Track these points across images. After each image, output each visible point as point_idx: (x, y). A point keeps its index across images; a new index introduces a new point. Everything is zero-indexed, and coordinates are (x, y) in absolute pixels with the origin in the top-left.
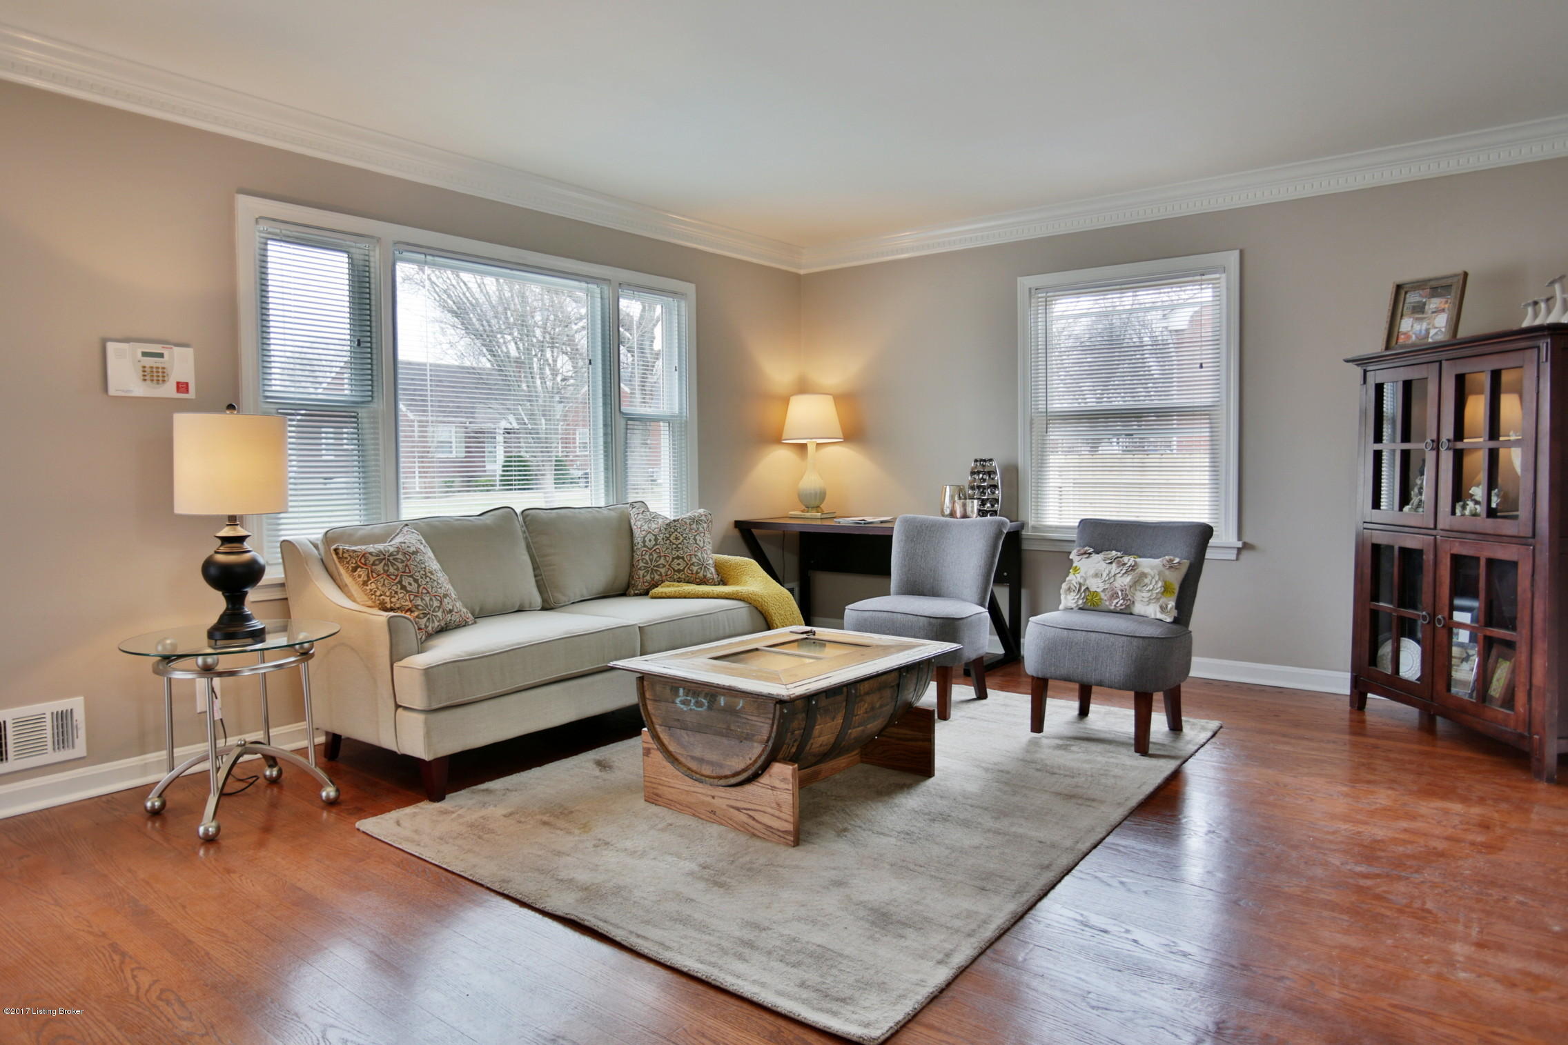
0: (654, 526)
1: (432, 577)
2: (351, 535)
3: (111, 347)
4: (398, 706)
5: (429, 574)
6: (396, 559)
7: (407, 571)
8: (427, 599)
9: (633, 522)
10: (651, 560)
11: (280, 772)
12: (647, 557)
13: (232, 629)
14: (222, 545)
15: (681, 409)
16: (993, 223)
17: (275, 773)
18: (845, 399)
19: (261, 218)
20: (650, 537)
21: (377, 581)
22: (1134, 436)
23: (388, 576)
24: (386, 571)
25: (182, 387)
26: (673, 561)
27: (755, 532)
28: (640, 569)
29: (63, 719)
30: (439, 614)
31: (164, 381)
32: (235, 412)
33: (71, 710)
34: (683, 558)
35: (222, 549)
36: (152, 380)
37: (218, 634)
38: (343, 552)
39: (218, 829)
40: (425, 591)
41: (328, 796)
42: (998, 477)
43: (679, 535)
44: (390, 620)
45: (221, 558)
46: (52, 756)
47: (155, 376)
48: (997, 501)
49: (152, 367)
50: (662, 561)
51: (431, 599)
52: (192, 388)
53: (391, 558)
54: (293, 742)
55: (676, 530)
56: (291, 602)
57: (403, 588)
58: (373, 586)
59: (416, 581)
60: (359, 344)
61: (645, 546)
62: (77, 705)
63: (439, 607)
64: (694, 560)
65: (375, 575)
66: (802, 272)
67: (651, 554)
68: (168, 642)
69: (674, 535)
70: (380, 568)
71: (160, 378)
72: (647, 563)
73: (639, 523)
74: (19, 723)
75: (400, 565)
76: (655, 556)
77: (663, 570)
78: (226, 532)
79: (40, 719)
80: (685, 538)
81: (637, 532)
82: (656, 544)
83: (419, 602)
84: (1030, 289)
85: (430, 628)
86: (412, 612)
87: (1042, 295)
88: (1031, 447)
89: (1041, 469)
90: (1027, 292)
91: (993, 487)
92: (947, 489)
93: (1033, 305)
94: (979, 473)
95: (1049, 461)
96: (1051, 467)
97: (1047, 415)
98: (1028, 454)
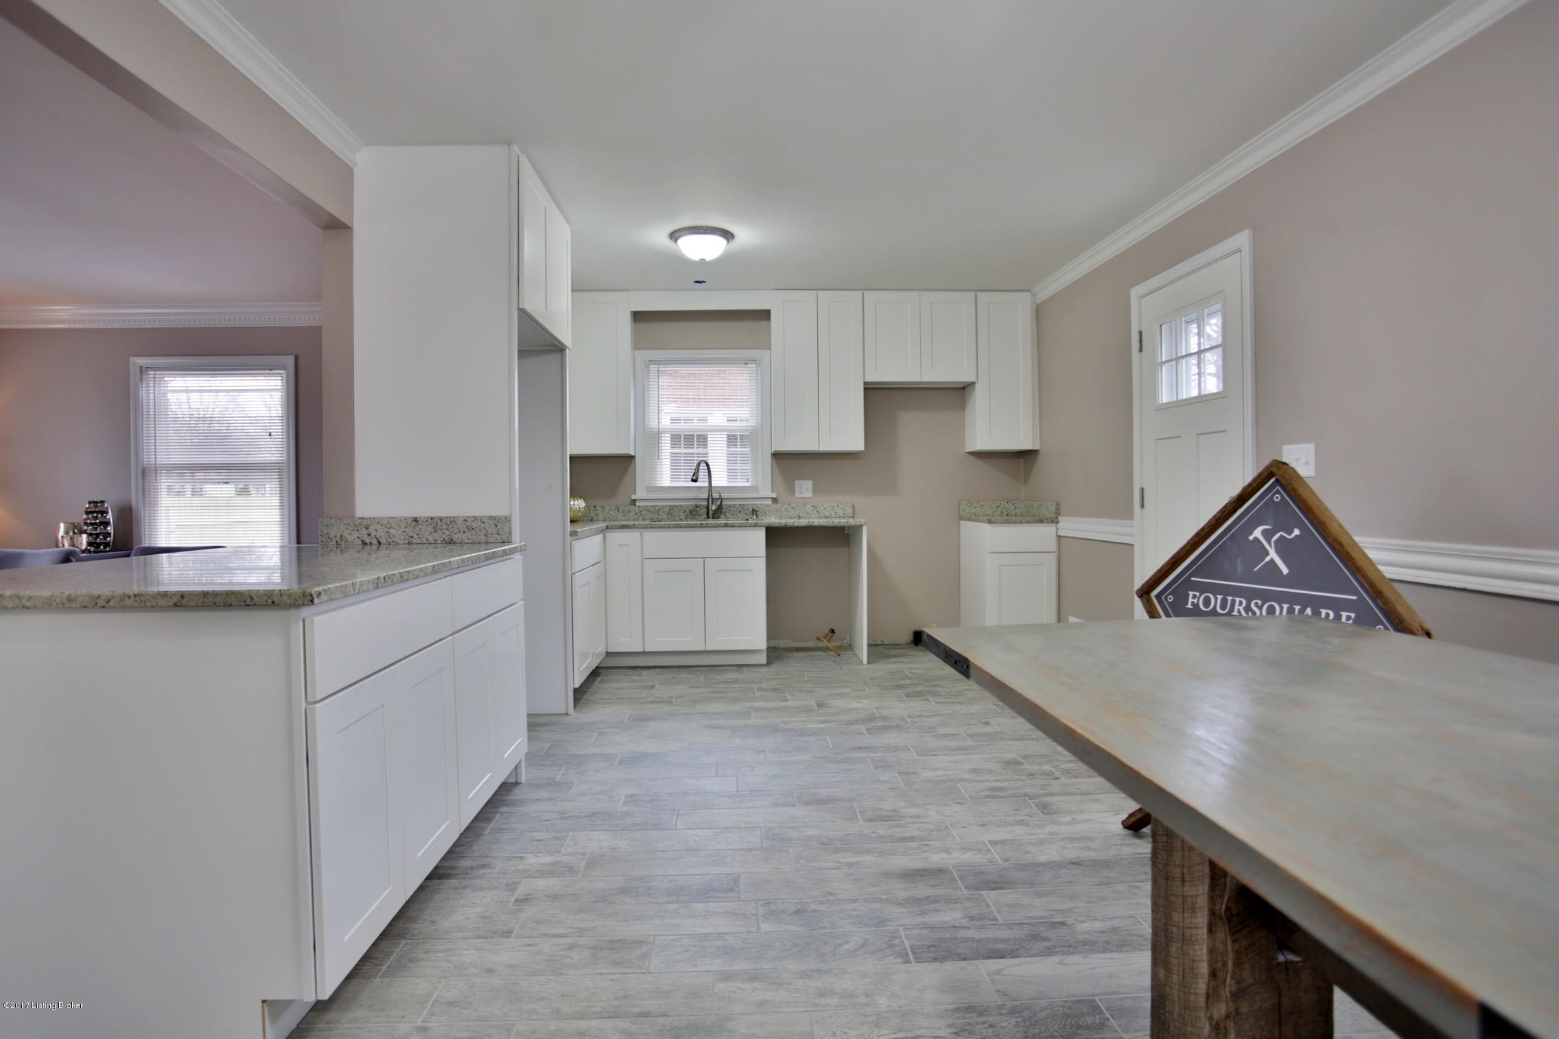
42: (110, 516)
48: (109, 535)
84: (141, 367)
87: (152, 372)
88: (144, 491)
89: (152, 508)
90: (138, 369)
91: (107, 524)
92: (62, 525)
93: (144, 380)
94: (92, 512)
95: (159, 502)
96: (161, 507)
97: (158, 466)
98: (140, 497)
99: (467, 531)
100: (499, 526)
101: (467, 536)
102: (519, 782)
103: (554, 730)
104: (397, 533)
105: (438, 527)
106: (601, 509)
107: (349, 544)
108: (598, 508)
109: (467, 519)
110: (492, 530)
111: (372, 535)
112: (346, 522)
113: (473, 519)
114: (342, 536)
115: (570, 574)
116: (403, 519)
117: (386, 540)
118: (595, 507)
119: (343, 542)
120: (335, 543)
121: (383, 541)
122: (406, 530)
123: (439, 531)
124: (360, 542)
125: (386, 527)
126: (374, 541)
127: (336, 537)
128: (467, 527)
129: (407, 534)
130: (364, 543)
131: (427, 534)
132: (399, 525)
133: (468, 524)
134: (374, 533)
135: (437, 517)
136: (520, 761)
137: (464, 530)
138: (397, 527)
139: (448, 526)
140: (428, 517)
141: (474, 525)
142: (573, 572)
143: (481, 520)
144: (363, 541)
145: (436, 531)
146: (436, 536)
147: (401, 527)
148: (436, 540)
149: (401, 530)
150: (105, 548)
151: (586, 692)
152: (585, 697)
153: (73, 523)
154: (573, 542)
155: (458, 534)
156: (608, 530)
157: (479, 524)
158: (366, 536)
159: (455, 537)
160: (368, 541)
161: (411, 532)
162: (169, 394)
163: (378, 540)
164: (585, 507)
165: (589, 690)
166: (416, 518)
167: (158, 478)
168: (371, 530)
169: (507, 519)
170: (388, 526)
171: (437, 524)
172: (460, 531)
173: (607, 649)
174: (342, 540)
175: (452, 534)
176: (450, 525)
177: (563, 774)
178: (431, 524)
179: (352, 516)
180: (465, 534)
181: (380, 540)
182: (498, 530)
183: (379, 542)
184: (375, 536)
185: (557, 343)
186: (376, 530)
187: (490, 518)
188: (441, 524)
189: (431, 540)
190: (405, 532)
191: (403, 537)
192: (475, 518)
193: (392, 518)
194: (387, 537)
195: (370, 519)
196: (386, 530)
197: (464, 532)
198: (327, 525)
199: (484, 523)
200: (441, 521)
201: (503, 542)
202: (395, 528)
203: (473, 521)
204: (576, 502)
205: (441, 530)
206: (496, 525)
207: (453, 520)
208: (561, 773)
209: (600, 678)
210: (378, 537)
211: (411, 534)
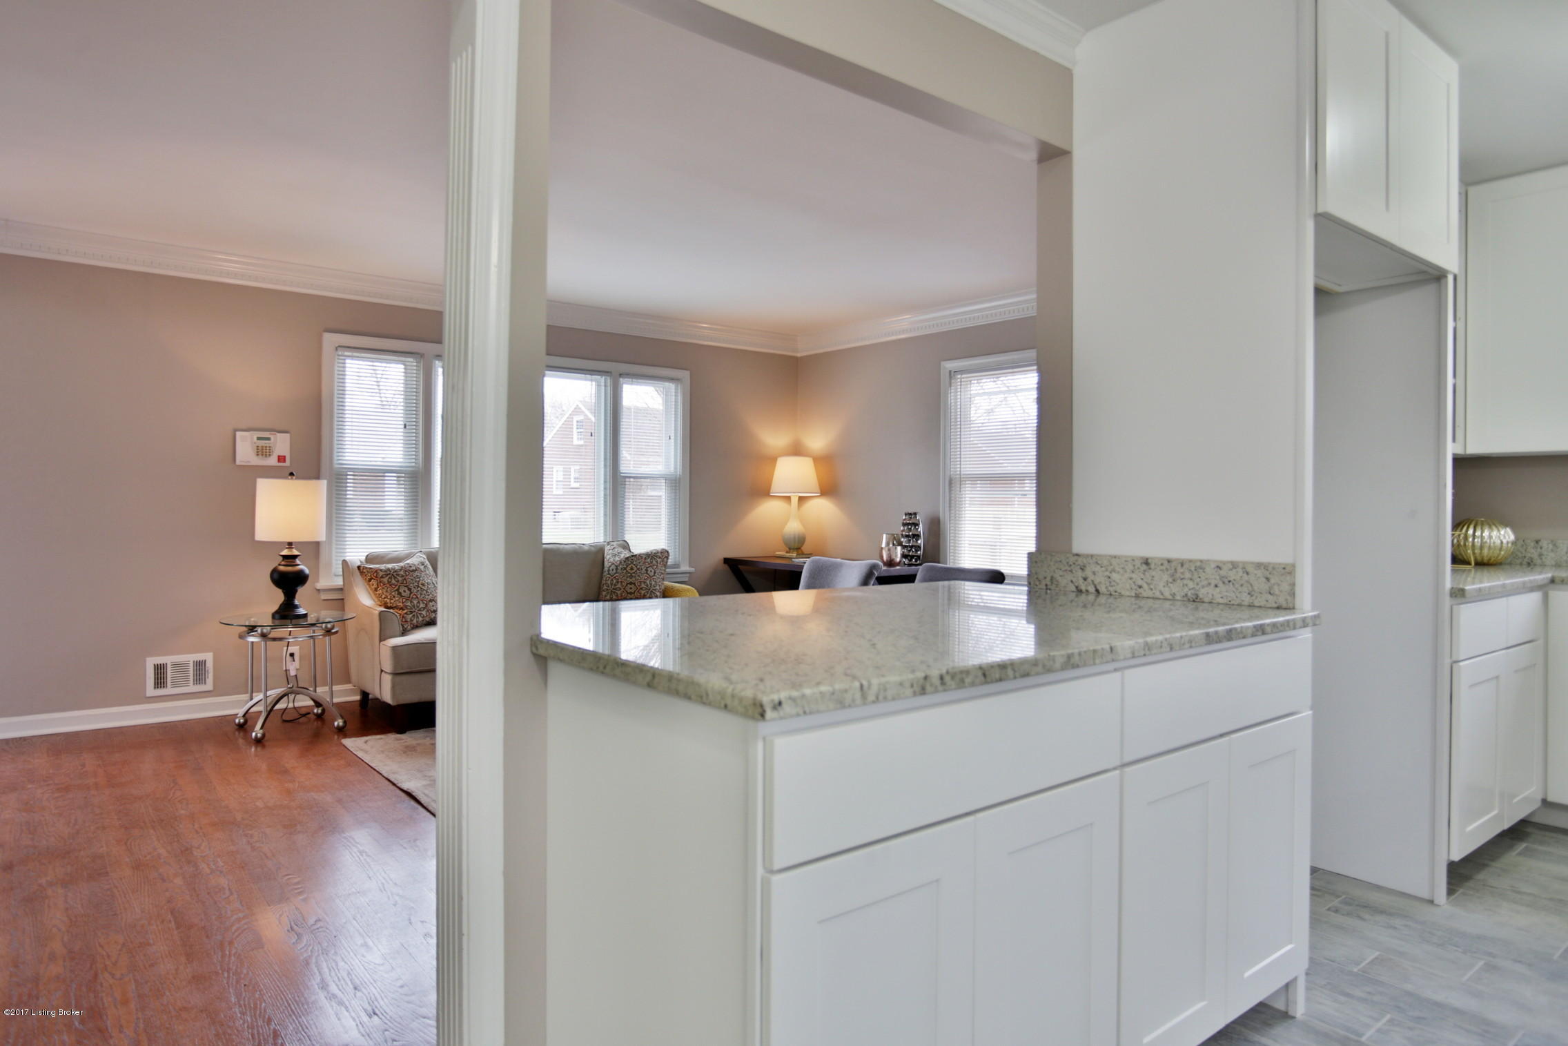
0: (617, 559)
1: (423, 587)
2: (383, 557)
3: (239, 434)
4: (382, 671)
5: (420, 586)
6: (398, 575)
7: (405, 582)
8: (415, 602)
9: (605, 555)
10: (612, 584)
11: (323, 711)
12: (609, 582)
13: (286, 613)
14: (283, 560)
15: (675, 468)
16: (927, 316)
17: (320, 711)
18: (824, 461)
19: (339, 346)
20: (613, 567)
21: (383, 588)
22: (1028, 496)
23: (390, 585)
24: (389, 582)
25: (281, 459)
26: (627, 585)
27: (741, 567)
28: (604, 591)
29: (200, 665)
30: (424, 613)
31: (270, 455)
32: (294, 478)
33: (205, 661)
34: (634, 584)
35: (283, 563)
36: (262, 455)
37: (277, 616)
38: (363, 569)
39: (264, 735)
40: (414, 597)
41: (338, 725)
42: (921, 529)
43: (634, 566)
44: (381, 613)
45: (282, 568)
46: (193, 688)
47: (262, 452)
48: (920, 547)
49: (262, 447)
50: (619, 585)
51: (419, 602)
52: (288, 459)
53: (395, 574)
54: (347, 696)
55: (632, 563)
56: (345, 601)
57: (400, 594)
58: (381, 592)
59: (409, 589)
60: (405, 427)
61: (609, 574)
62: (208, 657)
63: (424, 608)
64: (643, 585)
65: (382, 584)
66: (799, 355)
67: (612, 580)
68: (252, 619)
69: (630, 566)
70: (385, 580)
71: (268, 454)
72: (608, 587)
73: (608, 557)
74: (174, 665)
75: (400, 579)
76: (615, 581)
77: (619, 592)
78: (285, 552)
79: (187, 664)
80: (638, 569)
81: (607, 564)
82: (616, 573)
83: (409, 604)
84: (950, 372)
85: (415, 621)
86: (404, 610)
87: (959, 376)
88: (950, 504)
89: (957, 522)
90: (948, 374)
91: (917, 536)
92: (885, 536)
93: (953, 385)
94: (908, 524)
95: (963, 516)
96: (965, 521)
97: (962, 476)
98: (947, 509)
99: (1220, 584)
100: (1272, 581)
101: (1220, 593)
102: (1291, 1013)
103: (1395, 928)
104: (1120, 580)
105: (1178, 575)
106: (1551, 546)
107: (1060, 590)
108: (1544, 543)
109: (1220, 565)
110: (1259, 585)
111: (1089, 580)
112: (1058, 559)
113: (1231, 567)
114: (1052, 578)
115: (1447, 661)
116: (1129, 559)
117: (1106, 588)
118: (1537, 542)
119: (1054, 585)
120: (1044, 587)
121: (1102, 589)
122: (1133, 576)
123: (1179, 581)
124: (1074, 589)
125: (1107, 570)
126: (1092, 589)
127: (1045, 578)
128: (1222, 578)
129: (1134, 582)
130: (1079, 591)
131: (1161, 584)
132: (1123, 568)
133: (1222, 573)
134: (1091, 577)
135: (1176, 560)
136: (1295, 979)
137: (1216, 582)
138: (1121, 571)
139: (1193, 575)
140: (1163, 559)
141: (1232, 575)
142: (1454, 658)
143: (1244, 568)
144: (1077, 587)
145: (1174, 580)
146: (1175, 588)
147: (1126, 572)
148: (1174, 595)
149: (1127, 575)
150: (916, 561)
151: (1485, 866)
152: (1481, 876)
153: (893, 535)
154: (1455, 608)
155: (1206, 589)
156: (1552, 586)
157: (1241, 573)
158: (1081, 581)
159: (1202, 593)
160: (1083, 588)
161: (1139, 579)
162: (976, 398)
163: (1095, 587)
164: (1514, 543)
165: (1493, 864)
166: (1147, 559)
167: (962, 490)
168: (1088, 573)
169: (1288, 571)
170: (1110, 568)
171: (1175, 569)
172: (1209, 584)
173: (1546, 792)
174: (1052, 583)
175: (1197, 588)
176: (1195, 574)
177: (1379, 1031)
178: (1167, 570)
179: (1069, 550)
180: (1218, 590)
181: (1098, 588)
182: (1271, 588)
183: (1097, 591)
184: (1093, 581)
185: (1424, 268)
186: (1094, 573)
187: (1259, 565)
188: (1182, 570)
189: (1167, 594)
190: (1131, 579)
191: (1128, 586)
192: (1234, 565)
193: (1115, 557)
194: (1108, 584)
195: (1087, 556)
196: (1108, 573)
197: (1216, 586)
198: (1036, 562)
199: (1248, 573)
200: (1182, 565)
201: (1278, 608)
202: (1118, 572)
203: (1231, 570)
204: (1495, 533)
205: (1182, 579)
206: (1268, 579)
207: (1199, 566)
208: (1379, 1025)
209: (1524, 845)
210: (1096, 583)
211: (1140, 582)
